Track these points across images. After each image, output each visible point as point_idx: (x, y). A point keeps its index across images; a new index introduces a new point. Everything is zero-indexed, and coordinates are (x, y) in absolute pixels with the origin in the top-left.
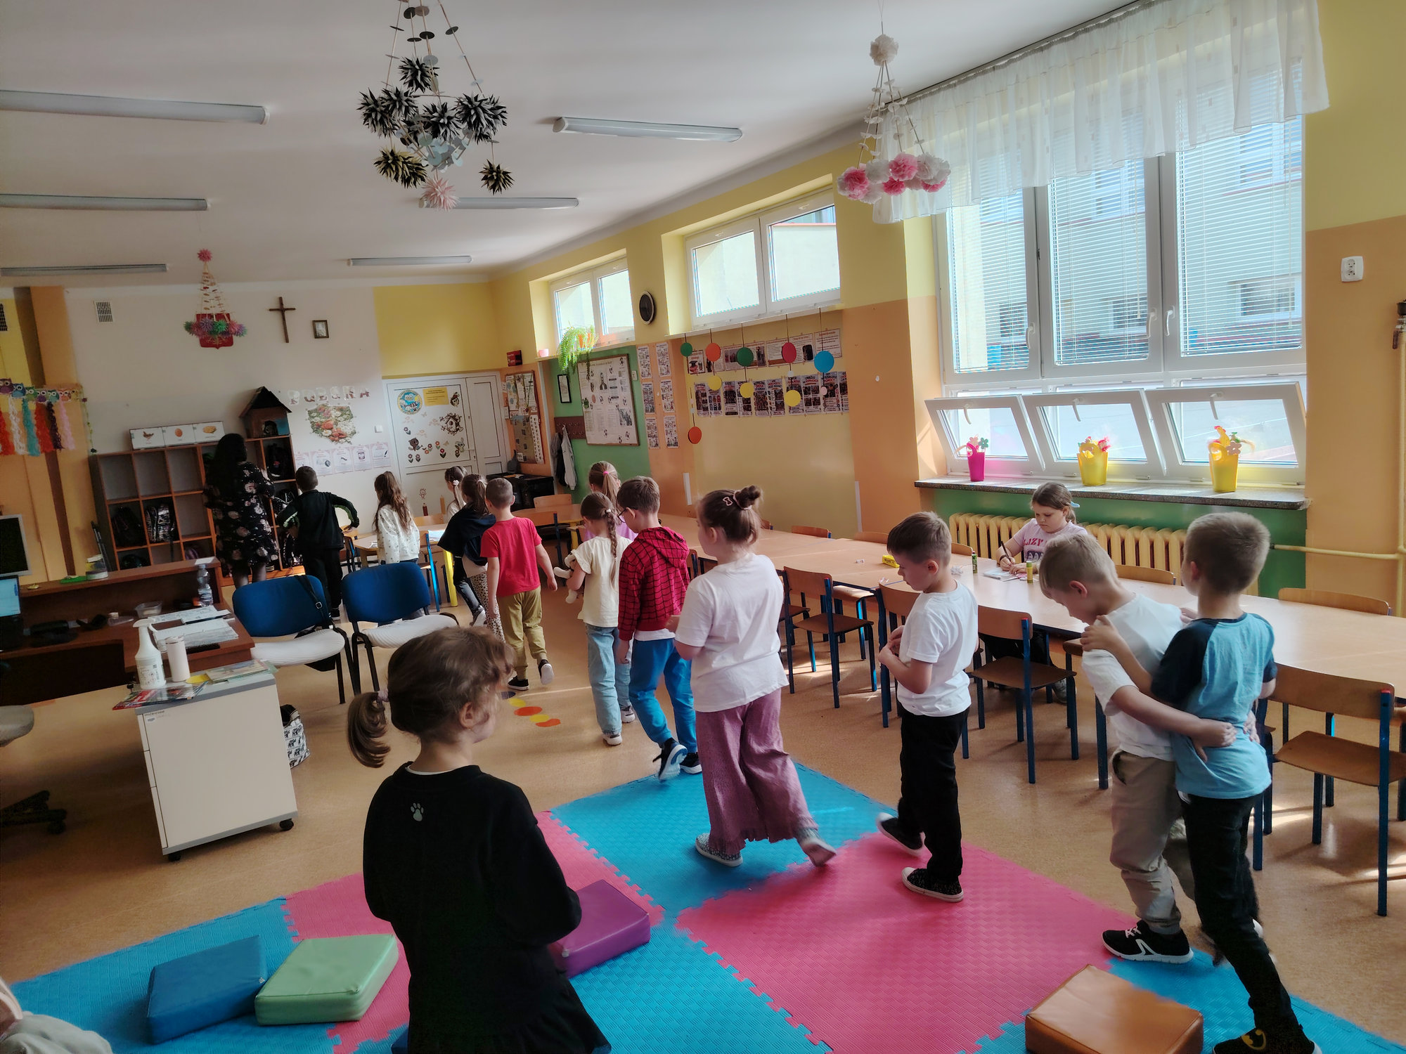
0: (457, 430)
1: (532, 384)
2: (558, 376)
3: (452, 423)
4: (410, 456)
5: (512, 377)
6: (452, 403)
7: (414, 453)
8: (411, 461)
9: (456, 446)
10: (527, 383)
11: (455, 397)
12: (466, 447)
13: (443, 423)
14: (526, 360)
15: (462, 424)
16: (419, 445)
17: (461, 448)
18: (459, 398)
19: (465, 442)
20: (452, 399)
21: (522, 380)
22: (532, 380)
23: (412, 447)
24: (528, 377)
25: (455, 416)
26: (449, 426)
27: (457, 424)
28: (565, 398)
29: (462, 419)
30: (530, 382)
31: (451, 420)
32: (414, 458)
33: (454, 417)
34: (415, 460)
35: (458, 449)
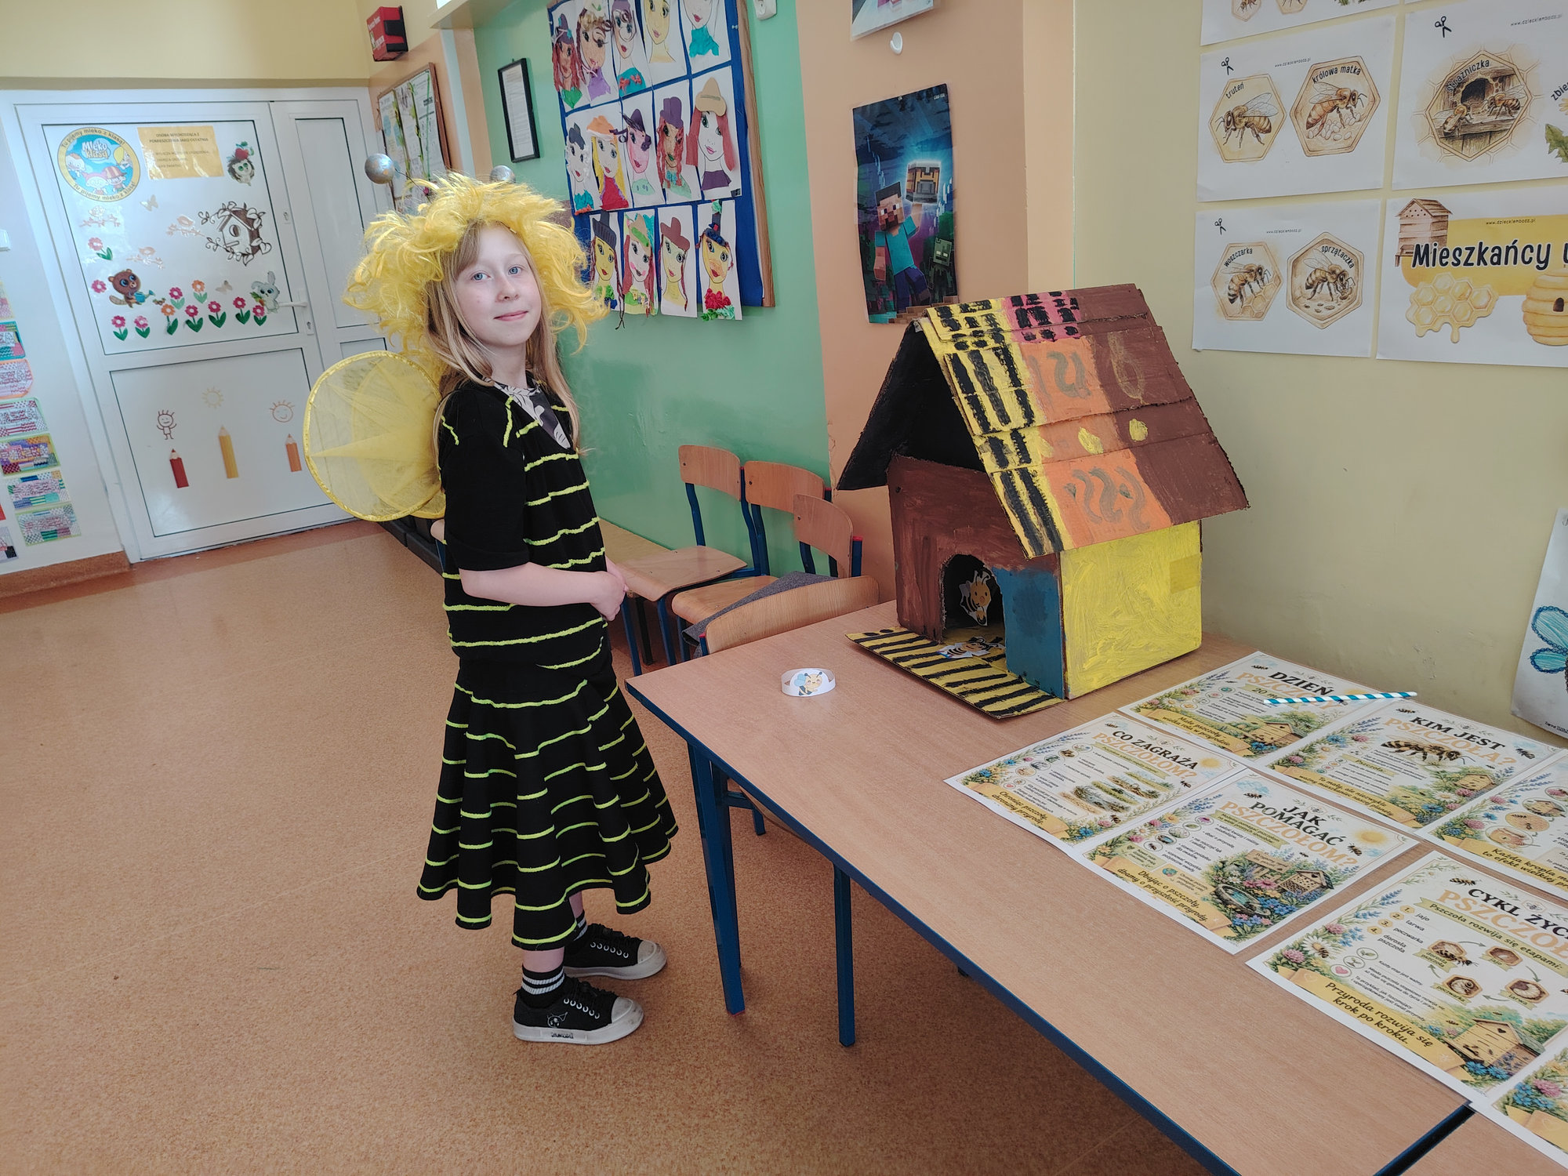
0: (256, 249)
1: (432, 107)
2: (500, 73)
3: (236, 231)
4: (119, 321)
5: (391, 95)
6: (232, 171)
7: (130, 313)
8: (122, 337)
9: (255, 295)
10: (421, 109)
11: (241, 155)
12: (283, 298)
13: (212, 229)
14: (415, 35)
15: (267, 232)
16: (143, 289)
17: (268, 299)
18: (254, 159)
19: (280, 284)
20: (233, 162)
21: (410, 100)
22: (432, 95)
23: (121, 297)
24: (423, 88)
25: (245, 210)
26: (229, 238)
27: (255, 234)
28: (524, 148)
29: (267, 220)
30: (427, 102)
31: (234, 221)
32: (130, 326)
33: (241, 213)
34: (133, 334)
35: (261, 302)
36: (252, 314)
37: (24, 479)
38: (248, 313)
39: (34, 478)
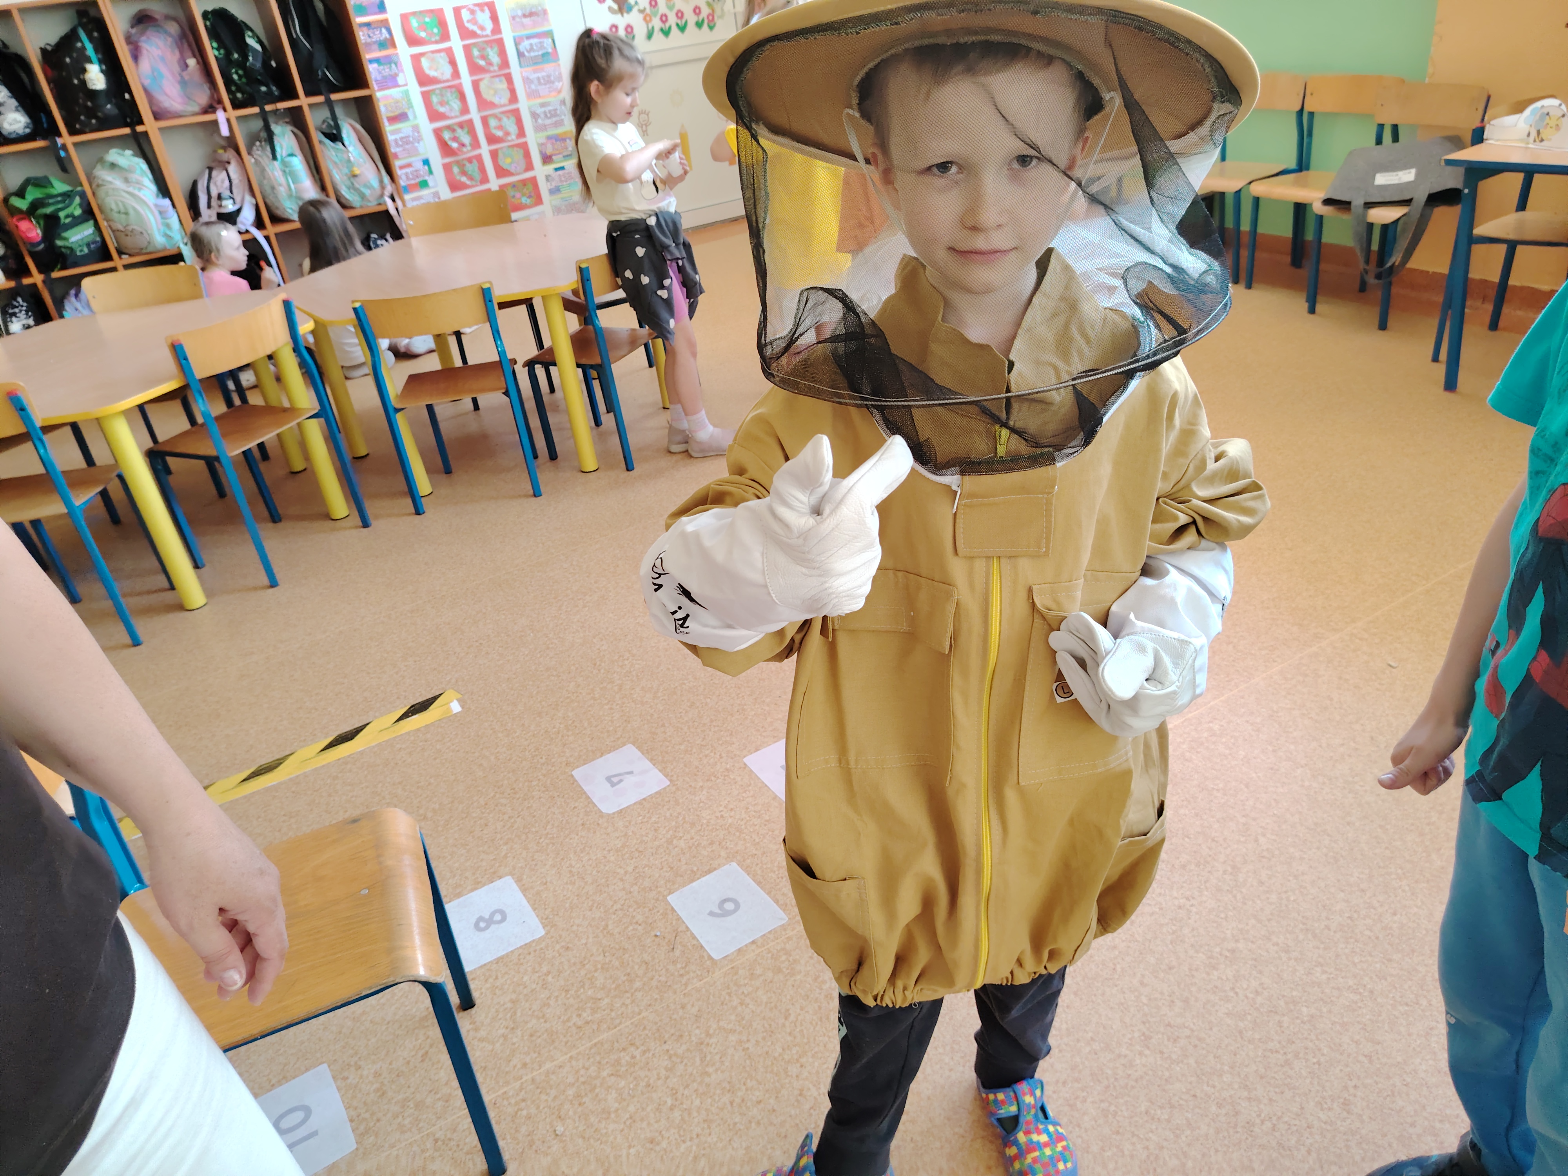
7: (622, 21)
9: (708, 4)
12: (728, 6)
16: (632, 0)
17: (717, 7)
23: (615, 7)
35: (713, 11)
36: (706, 21)
37: (556, 169)
38: (703, 20)
39: (562, 168)
